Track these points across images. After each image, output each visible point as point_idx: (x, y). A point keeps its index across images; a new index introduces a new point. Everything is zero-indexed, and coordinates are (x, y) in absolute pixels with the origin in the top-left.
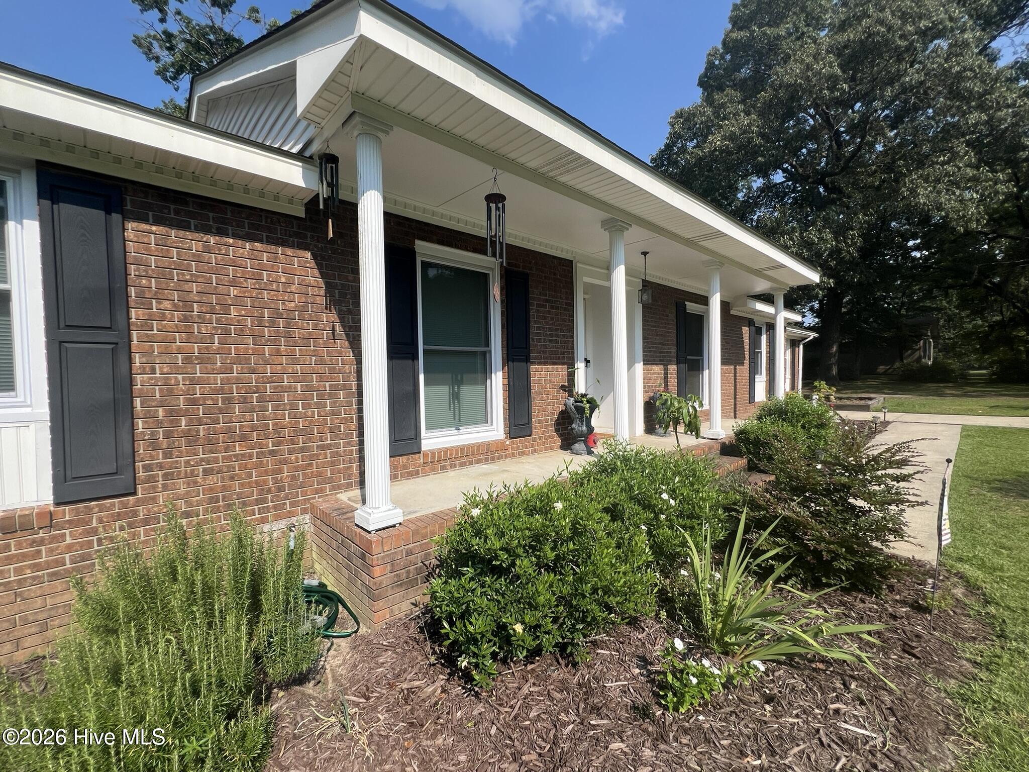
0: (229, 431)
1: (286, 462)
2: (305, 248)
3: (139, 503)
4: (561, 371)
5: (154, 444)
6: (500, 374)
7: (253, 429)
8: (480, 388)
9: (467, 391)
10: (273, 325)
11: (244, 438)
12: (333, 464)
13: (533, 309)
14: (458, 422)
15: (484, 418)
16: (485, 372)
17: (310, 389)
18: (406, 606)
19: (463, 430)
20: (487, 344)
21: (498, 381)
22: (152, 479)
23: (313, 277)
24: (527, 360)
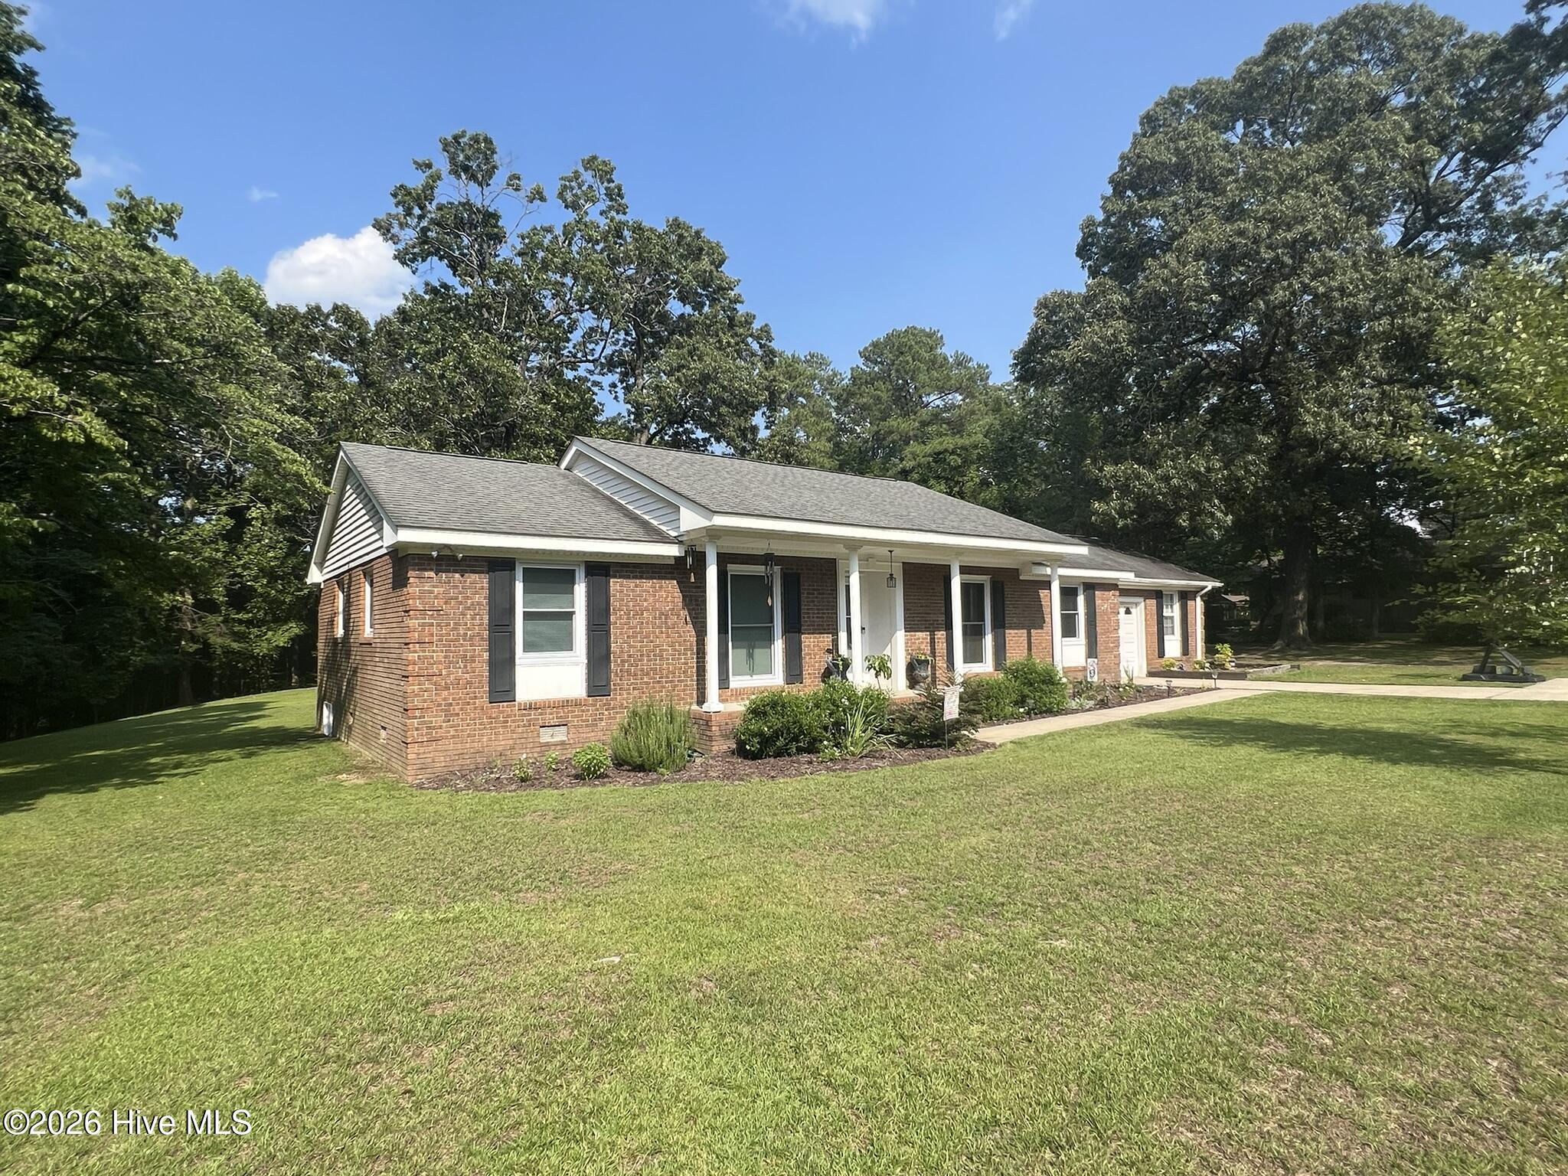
0: (642, 670)
1: (664, 687)
2: (673, 579)
3: (611, 700)
4: (827, 639)
5: (616, 675)
6: (780, 641)
7: (651, 669)
8: (768, 650)
9: (758, 653)
10: (660, 618)
11: (647, 674)
12: (684, 690)
13: (804, 596)
14: (752, 672)
15: (769, 671)
16: (769, 640)
17: (675, 650)
18: (725, 747)
19: (755, 677)
20: (772, 621)
21: (779, 646)
22: (615, 690)
23: (678, 594)
24: (800, 632)
